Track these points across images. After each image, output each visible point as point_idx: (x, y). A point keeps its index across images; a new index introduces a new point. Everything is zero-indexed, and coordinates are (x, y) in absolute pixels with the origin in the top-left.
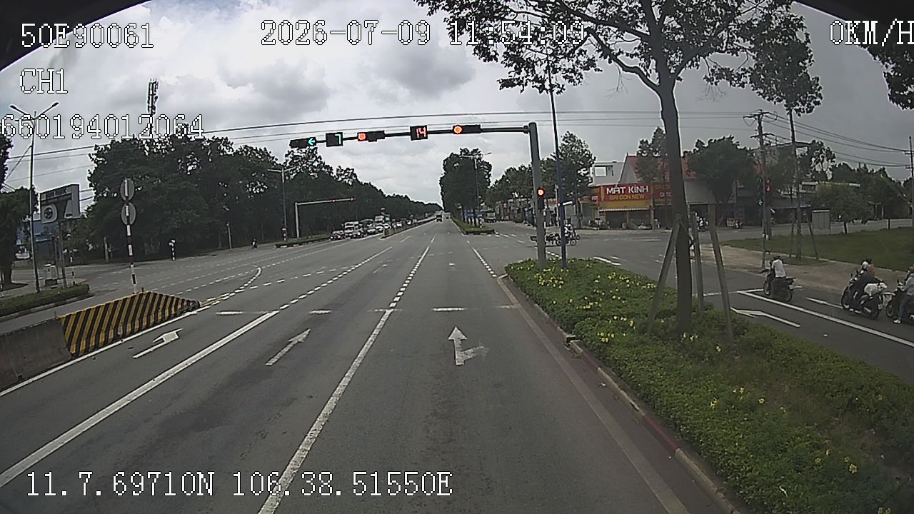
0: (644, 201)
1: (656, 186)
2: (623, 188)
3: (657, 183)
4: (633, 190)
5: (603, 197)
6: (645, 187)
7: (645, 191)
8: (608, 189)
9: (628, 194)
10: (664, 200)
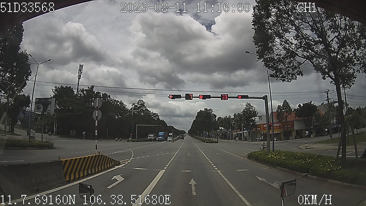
0: (279, 129)
1: (283, 123)
3: (284, 122)
4: (275, 125)
5: (262, 128)
6: (279, 124)
7: (279, 125)
8: (264, 125)
10: (286, 129)
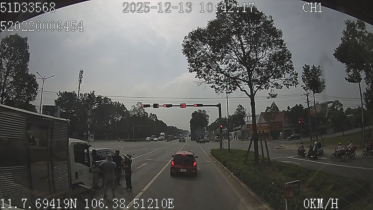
0: (266, 130)
1: (271, 123)
2: (259, 125)
4: (263, 125)
7: (267, 125)
9: (261, 127)
10: (274, 129)
